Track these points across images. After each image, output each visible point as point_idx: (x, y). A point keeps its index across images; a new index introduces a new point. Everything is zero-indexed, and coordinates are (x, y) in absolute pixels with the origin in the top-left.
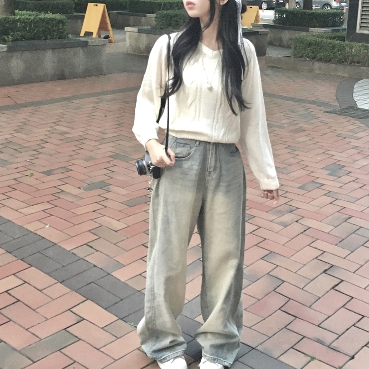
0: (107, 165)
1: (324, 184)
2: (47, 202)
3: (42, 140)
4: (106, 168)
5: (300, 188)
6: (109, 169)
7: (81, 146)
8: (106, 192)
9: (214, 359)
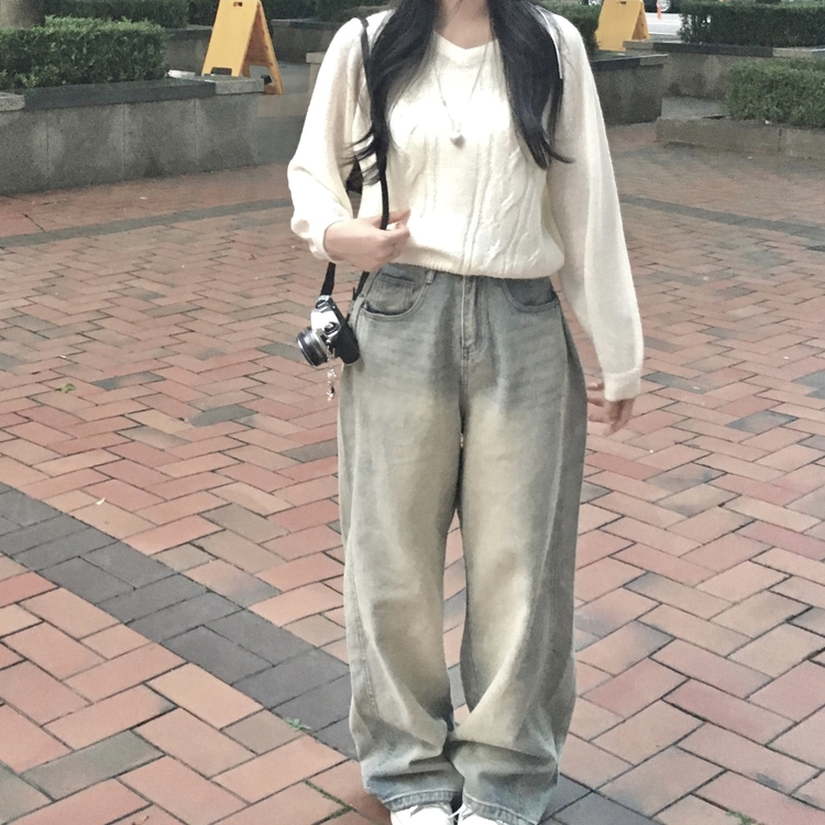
0: (251, 369)
1: (797, 418)
2: (103, 448)
3: (98, 311)
4: (246, 376)
5: (732, 425)
6: (256, 377)
7: (190, 326)
8: (246, 428)
9: (492, 811)
